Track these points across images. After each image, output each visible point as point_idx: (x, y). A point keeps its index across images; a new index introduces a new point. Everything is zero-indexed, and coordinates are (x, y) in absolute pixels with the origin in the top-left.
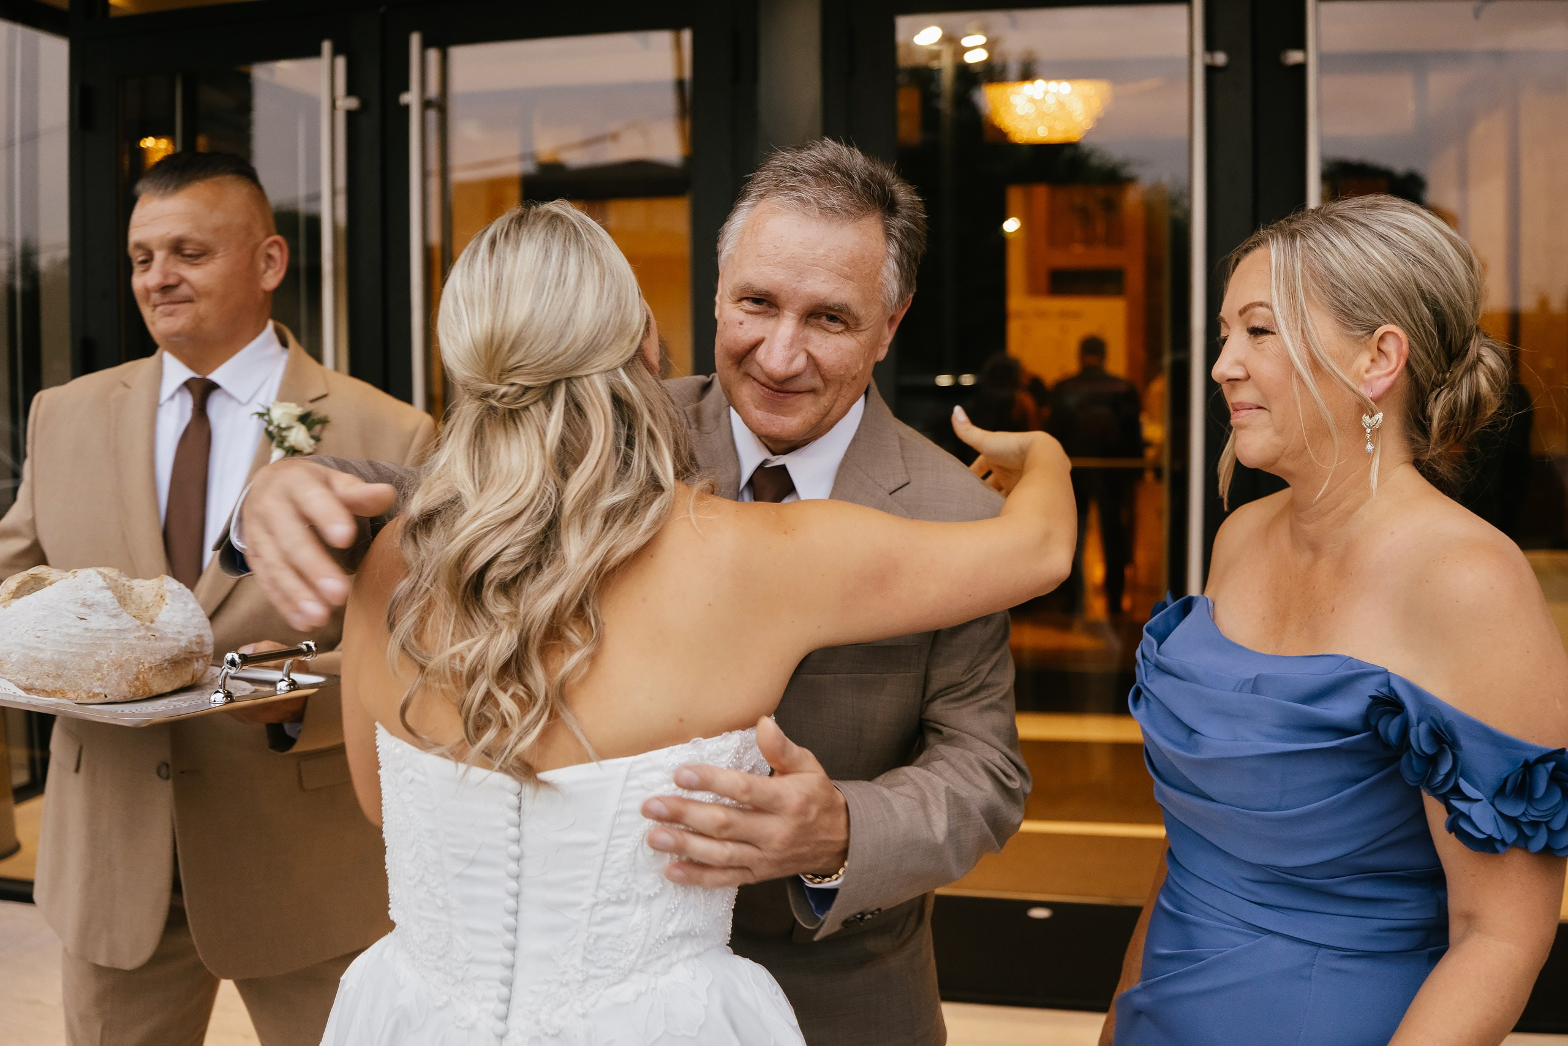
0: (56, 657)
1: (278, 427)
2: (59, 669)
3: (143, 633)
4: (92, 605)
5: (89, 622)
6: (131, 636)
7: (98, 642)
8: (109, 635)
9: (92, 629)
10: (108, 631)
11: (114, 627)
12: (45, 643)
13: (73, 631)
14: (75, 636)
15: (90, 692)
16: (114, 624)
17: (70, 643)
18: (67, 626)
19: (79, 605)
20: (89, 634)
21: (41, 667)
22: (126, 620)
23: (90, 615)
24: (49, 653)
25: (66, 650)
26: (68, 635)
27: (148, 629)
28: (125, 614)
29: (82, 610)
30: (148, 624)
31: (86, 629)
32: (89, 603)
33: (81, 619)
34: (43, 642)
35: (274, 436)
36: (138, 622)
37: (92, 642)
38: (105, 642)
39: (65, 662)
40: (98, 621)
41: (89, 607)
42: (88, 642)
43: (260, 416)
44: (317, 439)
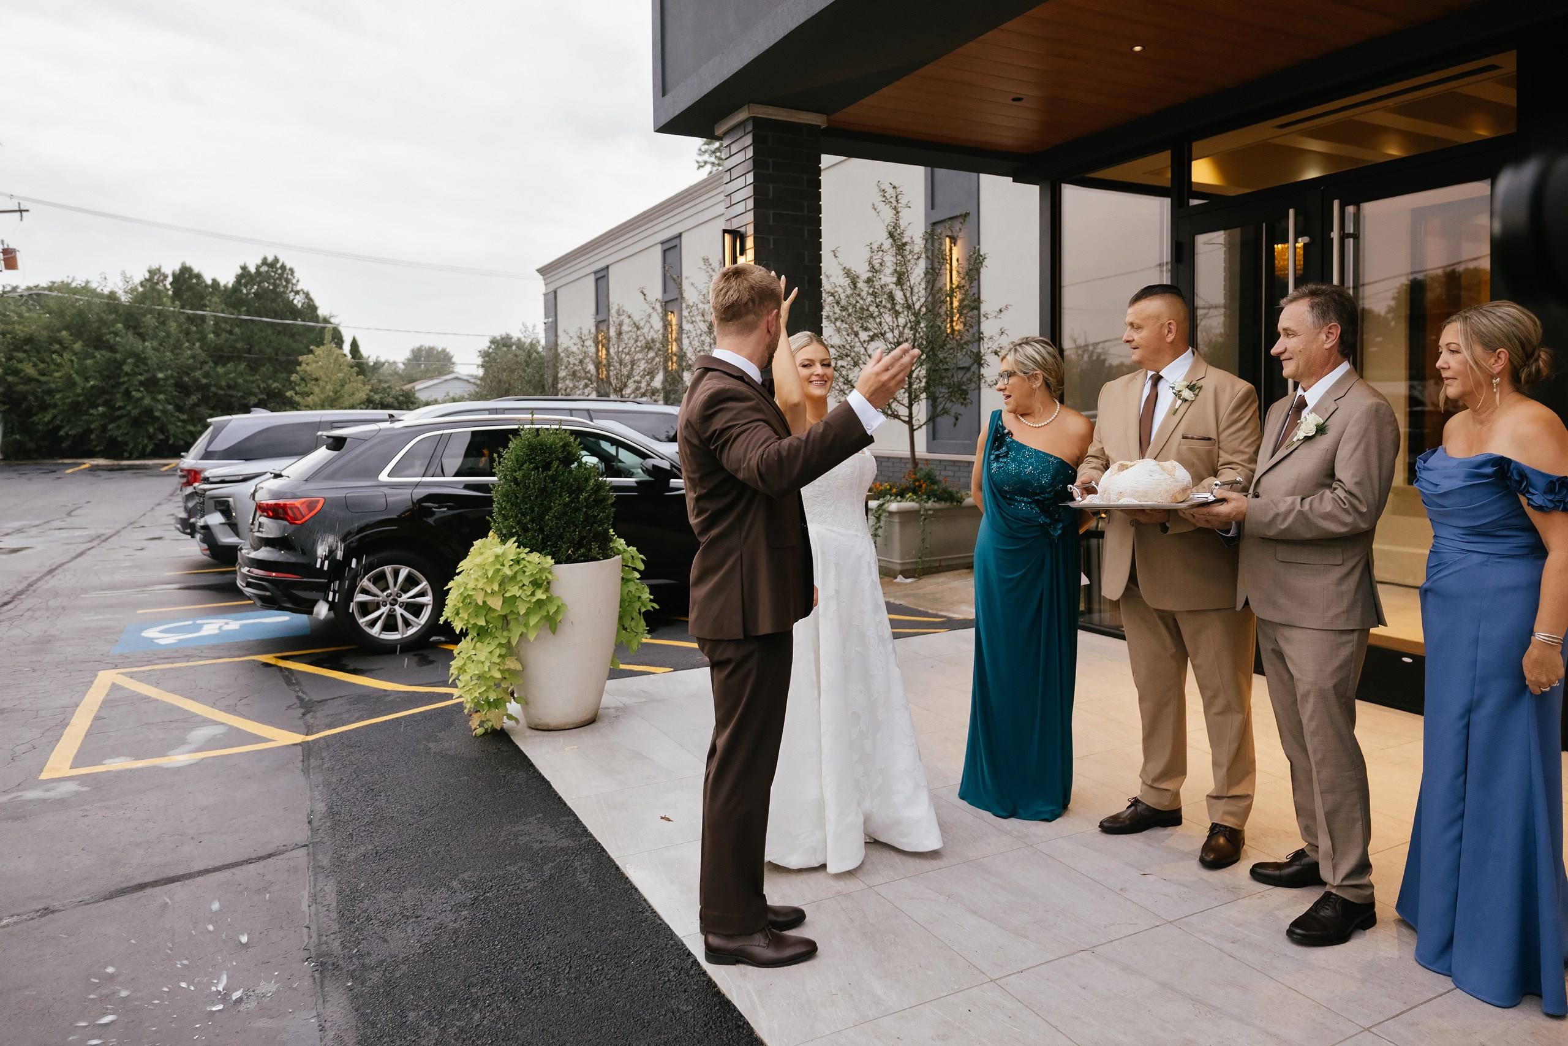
21: (1139, 493)
22: (1166, 476)
23: (1153, 474)
26: (1147, 482)
28: (1165, 473)
30: (1173, 477)
31: (1154, 479)
33: (1151, 476)
37: (1157, 484)
38: (1161, 483)
39: (1148, 491)
40: (1157, 476)
41: (1154, 471)
43: (1173, 388)
44: (1196, 395)
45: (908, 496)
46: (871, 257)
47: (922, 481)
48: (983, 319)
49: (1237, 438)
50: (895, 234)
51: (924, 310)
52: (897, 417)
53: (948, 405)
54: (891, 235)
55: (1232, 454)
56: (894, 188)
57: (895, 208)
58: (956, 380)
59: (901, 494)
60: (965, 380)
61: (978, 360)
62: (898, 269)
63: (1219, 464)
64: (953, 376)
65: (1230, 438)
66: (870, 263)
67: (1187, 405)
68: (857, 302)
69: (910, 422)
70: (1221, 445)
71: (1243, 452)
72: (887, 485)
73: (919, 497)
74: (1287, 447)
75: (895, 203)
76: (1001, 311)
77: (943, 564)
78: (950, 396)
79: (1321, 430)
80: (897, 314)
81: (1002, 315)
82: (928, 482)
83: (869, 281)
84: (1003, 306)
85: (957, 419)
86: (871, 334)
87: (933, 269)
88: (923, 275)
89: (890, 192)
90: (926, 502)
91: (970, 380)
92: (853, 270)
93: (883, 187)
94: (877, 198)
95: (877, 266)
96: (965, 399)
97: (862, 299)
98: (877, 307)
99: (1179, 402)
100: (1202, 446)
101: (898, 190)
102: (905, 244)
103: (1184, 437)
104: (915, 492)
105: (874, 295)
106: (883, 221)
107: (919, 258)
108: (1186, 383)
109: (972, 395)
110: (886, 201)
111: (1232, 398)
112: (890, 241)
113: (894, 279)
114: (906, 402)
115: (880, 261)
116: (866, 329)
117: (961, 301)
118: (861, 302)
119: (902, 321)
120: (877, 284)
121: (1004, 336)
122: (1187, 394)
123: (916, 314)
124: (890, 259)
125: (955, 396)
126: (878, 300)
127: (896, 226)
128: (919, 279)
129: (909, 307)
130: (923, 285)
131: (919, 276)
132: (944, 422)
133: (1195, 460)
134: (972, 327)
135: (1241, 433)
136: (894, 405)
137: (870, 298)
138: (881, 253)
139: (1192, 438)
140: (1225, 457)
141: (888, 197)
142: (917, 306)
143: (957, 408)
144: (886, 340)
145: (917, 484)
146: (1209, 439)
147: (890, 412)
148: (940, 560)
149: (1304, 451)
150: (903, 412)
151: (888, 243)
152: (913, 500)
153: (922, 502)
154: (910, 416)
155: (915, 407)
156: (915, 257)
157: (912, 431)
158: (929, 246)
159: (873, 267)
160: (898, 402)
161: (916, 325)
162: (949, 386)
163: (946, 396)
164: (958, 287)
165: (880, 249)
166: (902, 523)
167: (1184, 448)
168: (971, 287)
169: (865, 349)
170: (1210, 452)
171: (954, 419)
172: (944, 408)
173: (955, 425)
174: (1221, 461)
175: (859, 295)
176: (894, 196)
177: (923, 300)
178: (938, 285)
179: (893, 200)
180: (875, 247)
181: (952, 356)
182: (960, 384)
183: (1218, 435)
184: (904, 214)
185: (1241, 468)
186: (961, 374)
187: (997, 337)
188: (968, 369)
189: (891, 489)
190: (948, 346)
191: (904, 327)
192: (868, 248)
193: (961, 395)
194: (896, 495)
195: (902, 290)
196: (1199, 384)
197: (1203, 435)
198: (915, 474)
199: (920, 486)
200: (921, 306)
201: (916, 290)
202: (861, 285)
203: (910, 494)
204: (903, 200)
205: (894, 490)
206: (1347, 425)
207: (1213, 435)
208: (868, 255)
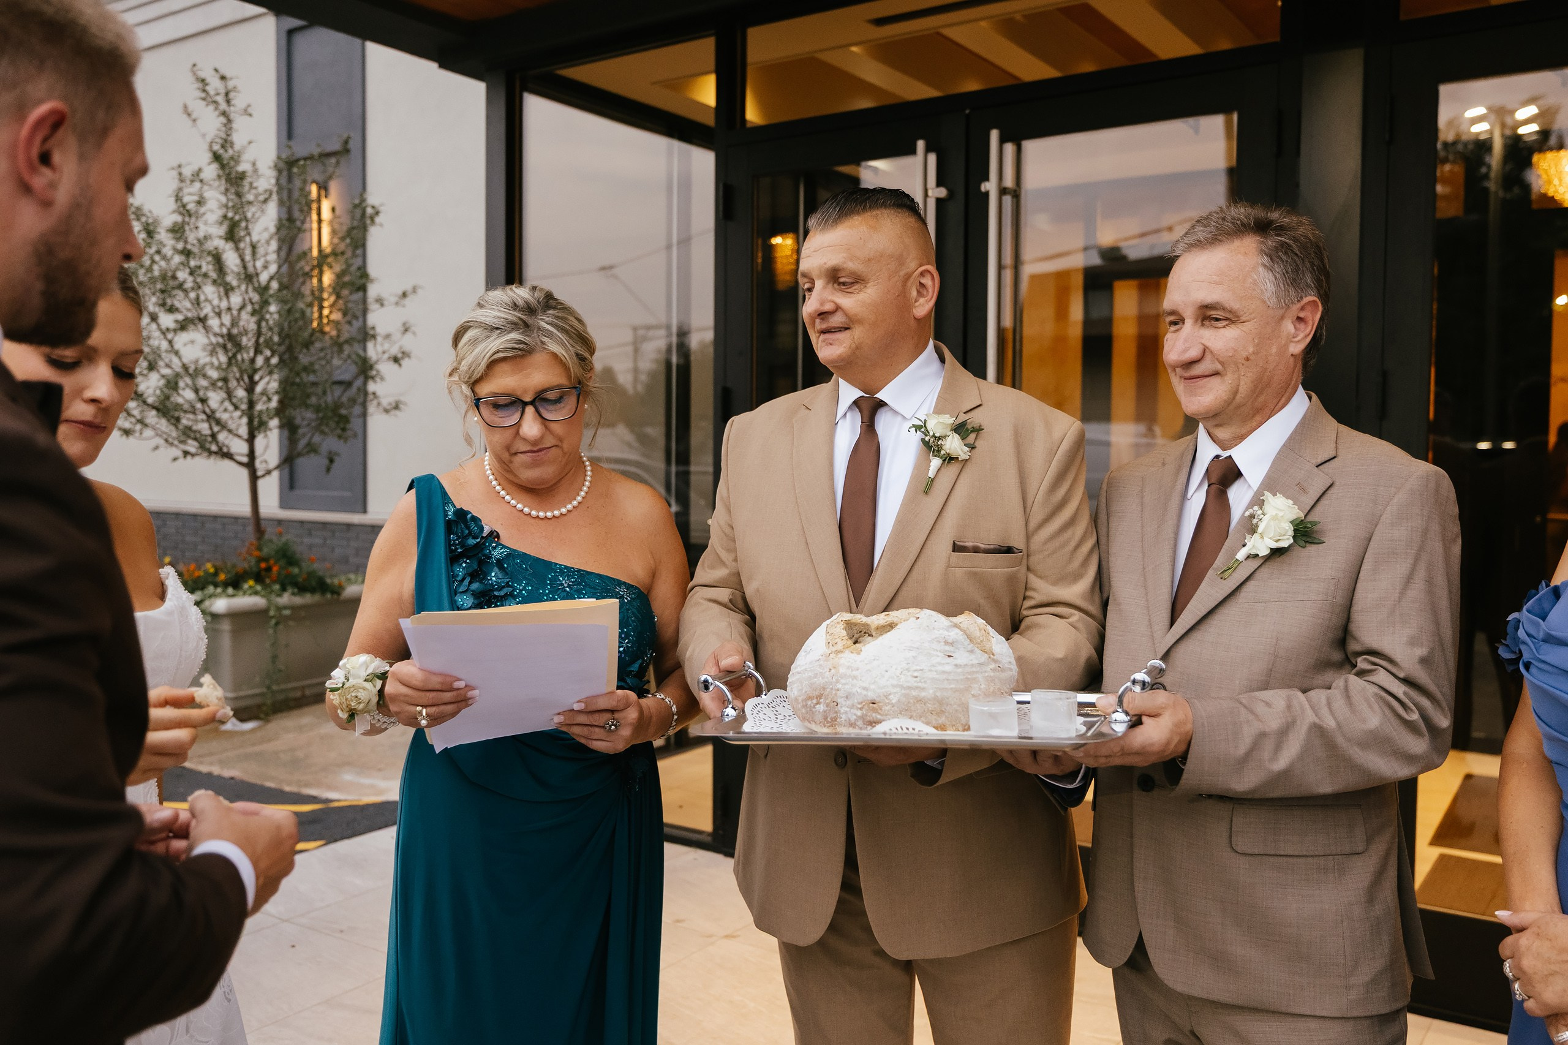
0: (938, 694)
1: (935, 437)
3: (993, 666)
4: (953, 642)
5: (956, 659)
6: (989, 669)
7: (969, 677)
8: (974, 669)
9: (961, 665)
10: (973, 665)
11: (975, 662)
12: (925, 682)
13: (948, 668)
14: (950, 673)
16: (971, 660)
17: (948, 680)
18: (940, 664)
19: (943, 643)
20: (960, 670)
21: (925, 704)
22: (979, 656)
23: (954, 652)
24: (931, 691)
25: (946, 687)
26: (944, 672)
27: (995, 661)
28: (976, 649)
29: (947, 648)
30: (992, 656)
31: (956, 665)
32: (950, 641)
33: (949, 656)
34: (923, 681)
36: (987, 656)
37: (965, 677)
38: (974, 676)
39: (948, 698)
40: (962, 657)
41: (952, 644)
42: (962, 677)
43: (918, 428)
44: (972, 447)
45: (246, 586)
46: (180, 189)
47: (272, 562)
48: (373, 306)
49: (1062, 547)
50: (226, 156)
51: (275, 285)
52: (229, 456)
53: (317, 439)
54: (217, 157)
55: (1055, 583)
56: (223, 78)
57: (224, 114)
58: (329, 398)
59: (235, 583)
60: (344, 399)
61: (365, 369)
62: (230, 215)
63: (1028, 603)
64: (325, 393)
65: (1051, 546)
66: (178, 198)
67: (954, 469)
68: (153, 262)
69: (250, 465)
70: (1034, 560)
71: (1077, 577)
72: (210, 568)
73: (266, 587)
74: (1223, 574)
75: (223, 106)
76: (404, 295)
77: (308, 692)
78: (320, 425)
79: (1304, 533)
80: (228, 290)
81: (407, 301)
82: (282, 562)
83: (177, 231)
84: (408, 287)
85: (331, 461)
86: (180, 317)
87: (291, 219)
88: (273, 229)
89: (215, 84)
90: (280, 595)
91: (353, 401)
92: (146, 209)
93: (202, 75)
94: (191, 92)
95: (191, 207)
96: (344, 430)
97: (164, 258)
98: (191, 273)
99: (936, 462)
100: (996, 567)
101: (231, 84)
102: (242, 176)
103: (957, 548)
104: (259, 578)
105: (187, 253)
106: (204, 135)
107: (265, 201)
108: (948, 420)
109: (355, 424)
110: (207, 98)
111: (1052, 453)
112: (215, 166)
113: (222, 230)
114: (244, 431)
115: (196, 198)
116: (172, 310)
117: (339, 276)
118: (163, 263)
119: (236, 300)
120: (191, 237)
121: (409, 335)
122: (954, 444)
123: (263, 290)
124: (215, 199)
125: (327, 425)
126: (193, 263)
127: (226, 143)
128: (266, 235)
129: (249, 277)
130: (274, 245)
131: (266, 229)
132: (307, 465)
133: (982, 601)
134: (356, 317)
135: (1066, 535)
136: (222, 437)
137: (177, 259)
138: (197, 185)
139: (976, 550)
140: (1043, 590)
141: (212, 93)
142: (264, 277)
143: (329, 443)
144: (207, 329)
145: (263, 565)
146: (1009, 550)
147: (214, 448)
148: (303, 688)
149: (1271, 582)
150: (239, 447)
151: (211, 171)
152: (256, 593)
153: (273, 596)
154: (252, 454)
155: (260, 442)
156: (262, 198)
157: (254, 478)
158: (284, 181)
159: (184, 206)
160: (230, 431)
161: (262, 308)
162: (317, 409)
163: (313, 424)
164: (334, 254)
165: (197, 175)
166: (236, 633)
167: (959, 572)
168: (354, 256)
169: (170, 342)
170: (1011, 580)
171: (326, 462)
172: (309, 444)
173: (328, 470)
174: (1038, 597)
175: (158, 252)
176: (223, 91)
177: (273, 268)
178: (299, 248)
179: (220, 99)
180: (187, 172)
181: (323, 362)
182: (337, 406)
183: (1028, 537)
184: (240, 123)
185: (1077, 616)
186: (338, 391)
187: (397, 335)
188: (348, 384)
189: (216, 574)
190: (318, 345)
191: (242, 308)
192: (175, 173)
193: (338, 423)
194: (226, 585)
195: (237, 249)
196: (976, 418)
197: (993, 539)
198: (260, 549)
199: (268, 569)
200: (272, 278)
201: (261, 251)
202: (163, 236)
203: (251, 583)
204: (239, 102)
205: (222, 577)
206: (1375, 523)
207: (1018, 542)
208: (174, 184)
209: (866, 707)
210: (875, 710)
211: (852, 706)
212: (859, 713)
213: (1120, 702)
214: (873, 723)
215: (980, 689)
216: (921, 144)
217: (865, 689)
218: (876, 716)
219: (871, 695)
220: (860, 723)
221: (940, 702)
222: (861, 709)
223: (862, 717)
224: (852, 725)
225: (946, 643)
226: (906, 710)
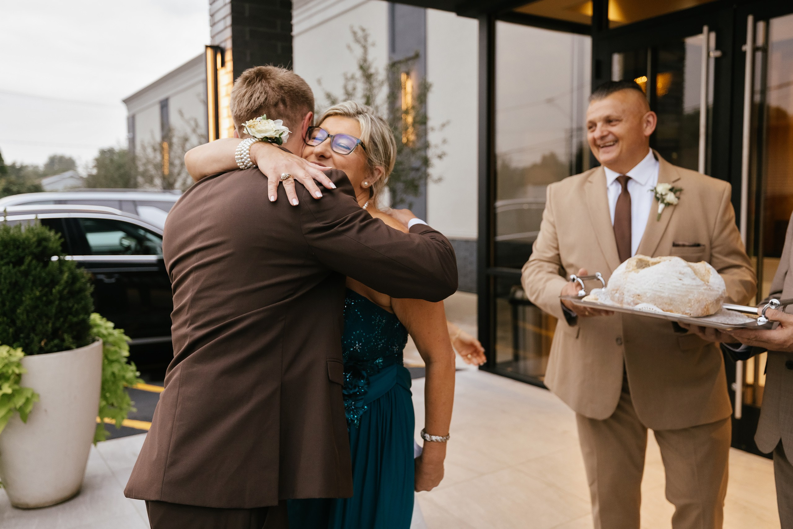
0: (671, 296)
1: (662, 195)
2: (671, 301)
5: (683, 281)
6: (702, 288)
8: (693, 287)
9: (686, 285)
10: (692, 285)
11: (694, 284)
12: (665, 289)
13: (679, 284)
14: (680, 287)
15: (684, 312)
16: (694, 283)
17: (677, 290)
18: (675, 282)
19: (678, 273)
20: (685, 287)
21: (663, 299)
22: (698, 282)
23: (684, 278)
24: (667, 294)
25: (675, 293)
26: (677, 286)
27: (708, 285)
28: (697, 278)
29: (680, 276)
30: (707, 283)
31: (683, 284)
32: (683, 272)
33: (680, 280)
35: (659, 198)
36: (703, 282)
37: (687, 290)
38: (692, 291)
39: (675, 298)
40: (687, 281)
41: (683, 274)
42: (684, 290)
43: (652, 190)
44: (678, 198)
67: (671, 209)
99: (661, 206)
100: (693, 253)
103: (675, 245)
108: (666, 186)
122: (671, 198)
139: (684, 245)
146: (699, 245)
196: (679, 185)
197: (693, 241)
207: (704, 243)
209: (635, 297)
210: (639, 299)
211: (630, 296)
212: (632, 299)
213: (764, 313)
214: (637, 304)
215: (694, 297)
216: (705, 29)
217: (636, 289)
218: (638, 301)
219: (638, 292)
220: (632, 304)
221: (671, 300)
222: (633, 297)
223: (633, 301)
224: (629, 304)
225: (680, 273)
226: (654, 301)
